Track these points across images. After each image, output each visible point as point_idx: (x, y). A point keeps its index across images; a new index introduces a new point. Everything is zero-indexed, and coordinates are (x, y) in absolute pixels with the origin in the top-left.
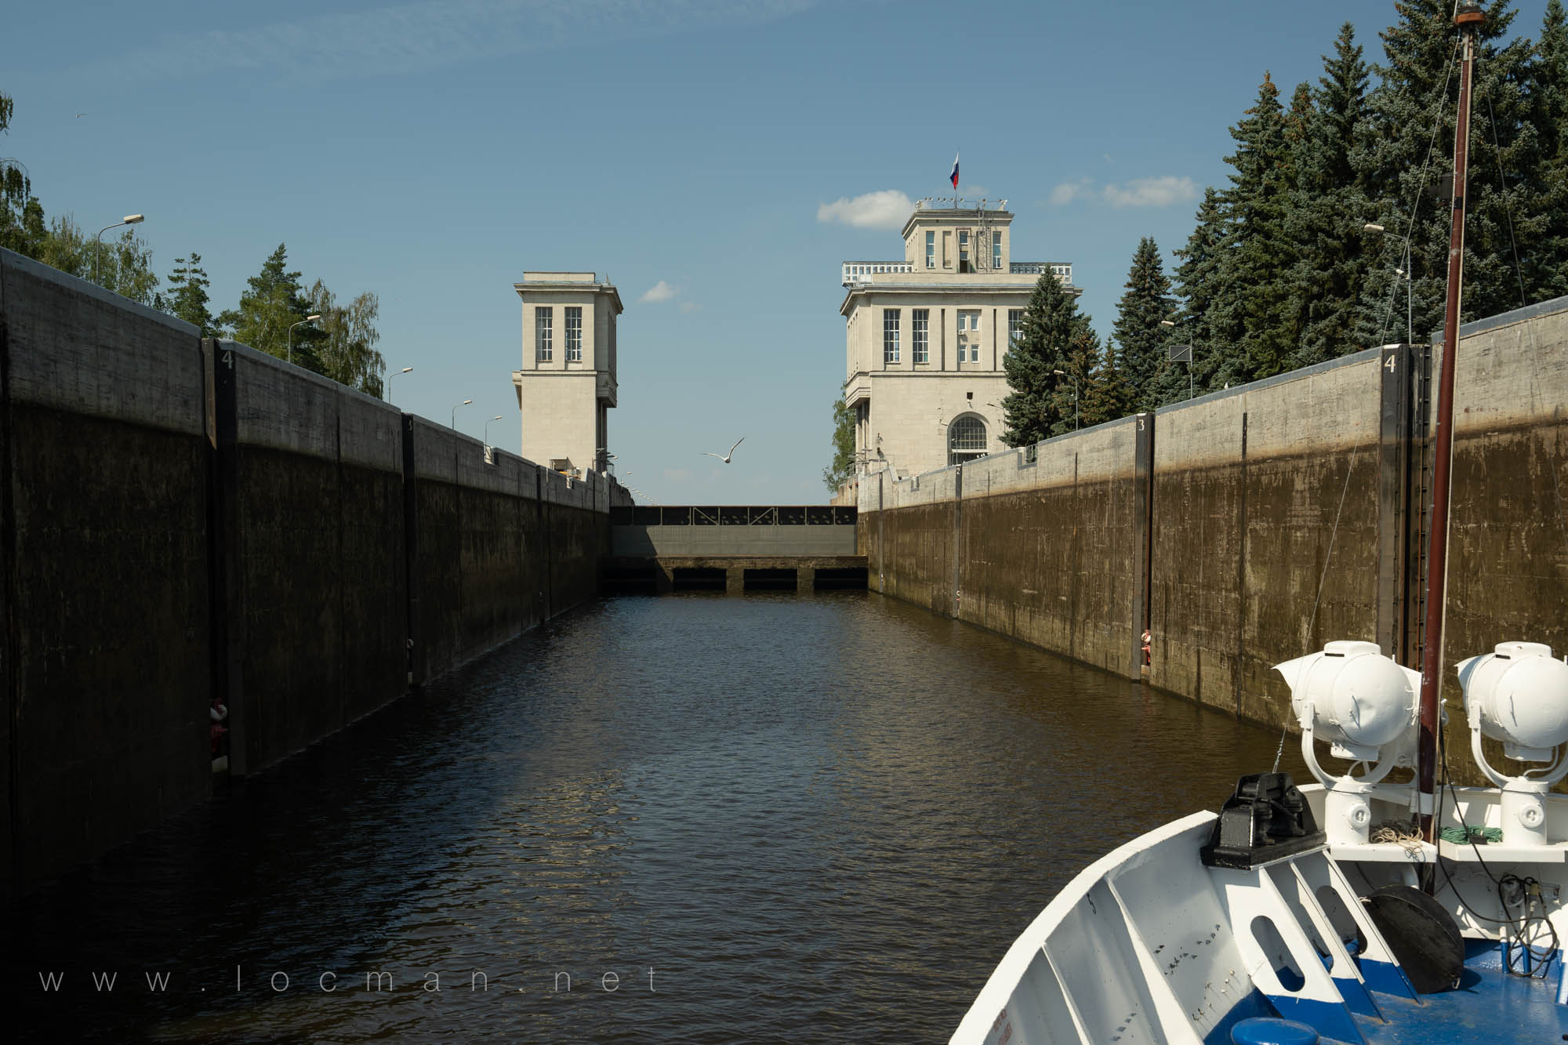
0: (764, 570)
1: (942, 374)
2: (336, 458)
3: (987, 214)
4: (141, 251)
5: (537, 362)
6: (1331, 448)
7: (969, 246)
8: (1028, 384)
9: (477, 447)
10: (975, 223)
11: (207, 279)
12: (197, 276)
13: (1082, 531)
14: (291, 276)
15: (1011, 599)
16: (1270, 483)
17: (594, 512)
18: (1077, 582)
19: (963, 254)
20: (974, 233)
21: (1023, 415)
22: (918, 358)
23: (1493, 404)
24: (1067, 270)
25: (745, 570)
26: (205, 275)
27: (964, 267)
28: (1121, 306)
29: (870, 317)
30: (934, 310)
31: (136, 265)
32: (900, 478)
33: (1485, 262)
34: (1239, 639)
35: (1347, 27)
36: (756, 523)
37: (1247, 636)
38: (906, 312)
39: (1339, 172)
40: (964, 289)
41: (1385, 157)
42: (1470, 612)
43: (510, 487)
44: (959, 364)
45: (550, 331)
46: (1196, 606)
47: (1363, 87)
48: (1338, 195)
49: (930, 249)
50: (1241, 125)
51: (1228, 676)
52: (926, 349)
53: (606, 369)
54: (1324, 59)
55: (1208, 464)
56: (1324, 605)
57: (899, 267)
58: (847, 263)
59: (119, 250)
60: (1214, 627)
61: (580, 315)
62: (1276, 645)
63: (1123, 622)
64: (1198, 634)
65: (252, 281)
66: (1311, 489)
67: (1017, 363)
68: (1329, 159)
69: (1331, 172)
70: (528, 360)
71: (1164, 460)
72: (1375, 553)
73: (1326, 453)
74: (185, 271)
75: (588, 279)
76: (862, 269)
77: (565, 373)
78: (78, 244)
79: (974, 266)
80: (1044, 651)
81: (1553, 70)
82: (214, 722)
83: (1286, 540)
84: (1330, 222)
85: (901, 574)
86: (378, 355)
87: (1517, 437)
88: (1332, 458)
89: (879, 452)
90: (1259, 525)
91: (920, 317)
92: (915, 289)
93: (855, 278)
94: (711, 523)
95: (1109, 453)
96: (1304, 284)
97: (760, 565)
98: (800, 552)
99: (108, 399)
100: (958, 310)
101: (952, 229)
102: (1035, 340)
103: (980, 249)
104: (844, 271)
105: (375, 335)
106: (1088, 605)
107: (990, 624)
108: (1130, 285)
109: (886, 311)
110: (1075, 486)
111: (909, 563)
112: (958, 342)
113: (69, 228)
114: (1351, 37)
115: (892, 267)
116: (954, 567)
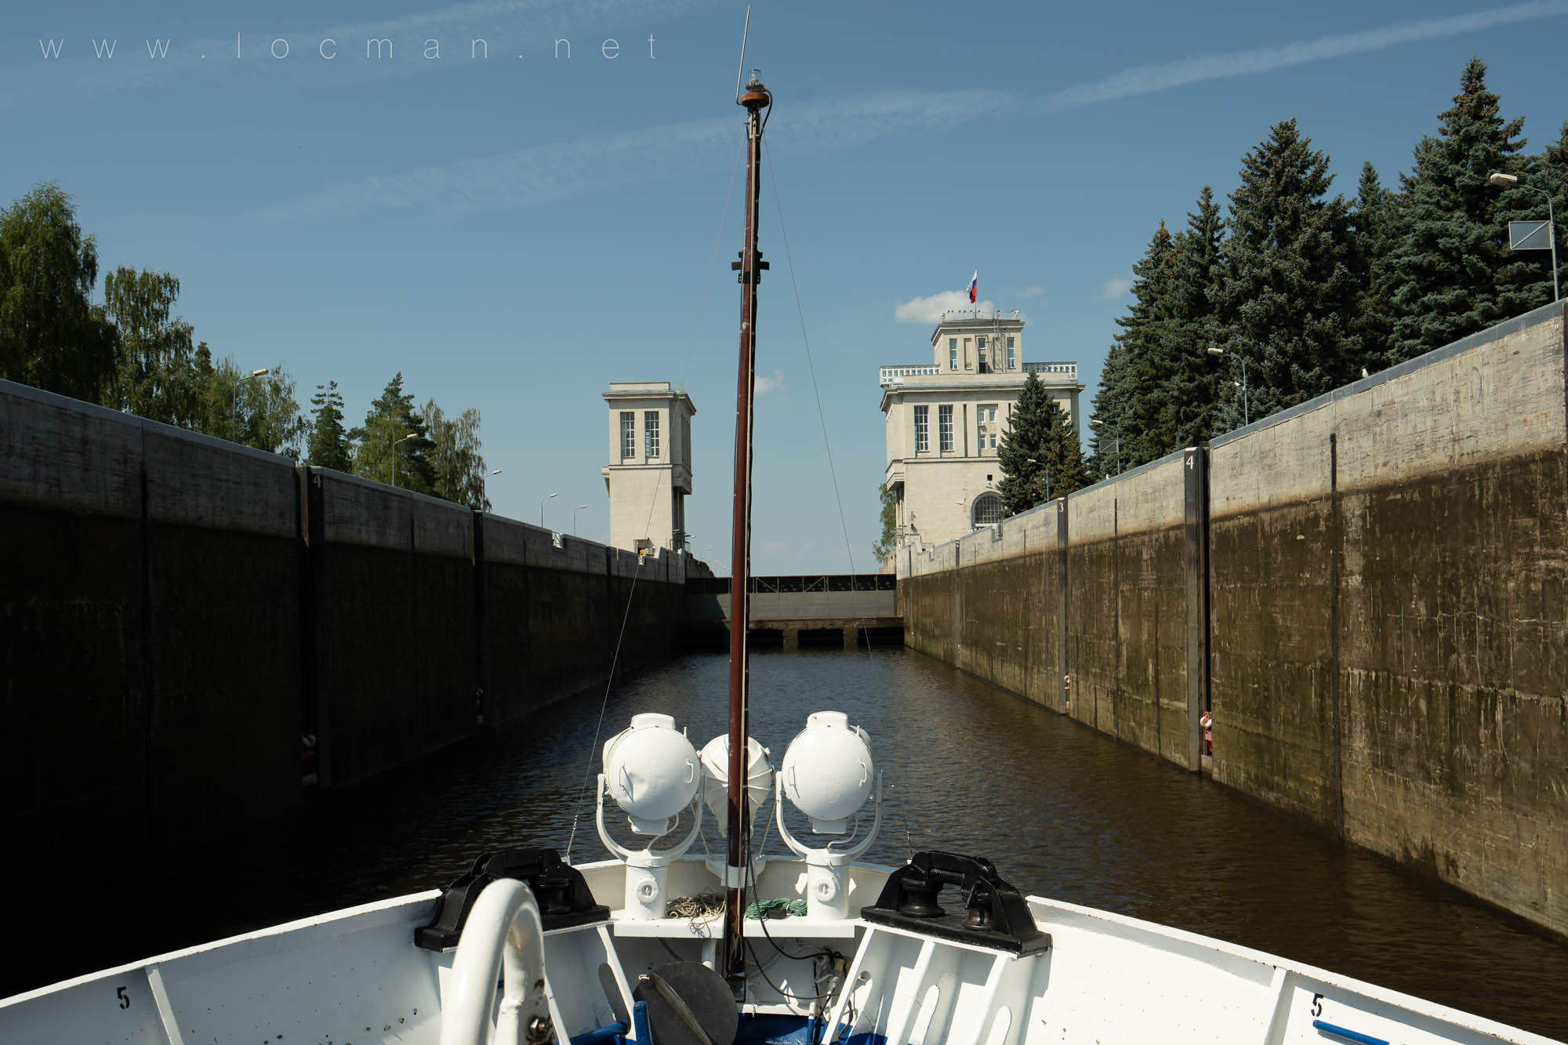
0: (814, 631)
1: (966, 460)
2: (410, 549)
3: (1001, 322)
4: (287, 382)
5: (622, 458)
6: (1160, 526)
7: (987, 350)
8: (1017, 470)
9: (546, 535)
10: (991, 331)
11: (342, 401)
12: (334, 399)
13: (1029, 593)
14: (406, 398)
15: (989, 650)
16: (1130, 554)
17: (668, 585)
18: (1027, 635)
19: (982, 357)
20: (991, 339)
21: (1014, 496)
22: (944, 447)
23: (1240, 495)
24: (1073, 368)
25: (799, 631)
26: (341, 398)
27: (983, 368)
28: (1095, 402)
29: (903, 412)
30: (958, 406)
31: (283, 394)
32: (924, 550)
33: (1311, 374)
34: (1117, 678)
35: (1207, 190)
36: (810, 591)
37: (1121, 676)
38: (934, 408)
39: (1198, 306)
40: (983, 387)
41: (1232, 293)
42: (1233, 651)
43: (578, 565)
44: (979, 451)
45: (633, 432)
46: (1093, 652)
47: (1220, 236)
48: (1200, 322)
49: (953, 354)
50: (1141, 264)
51: (1111, 708)
52: (951, 439)
53: (680, 462)
54: (1189, 215)
55: (1098, 539)
56: (1160, 649)
57: (928, 369)
58: (884, 367)
59: (269, 382)
60: (1103, 669)
61: (657, 418)
62: (1136, 681)
63: (1054, 666)
64: (1095, 674)
65: (376, 403)
66: (1151, 558)
67: (1008, 452)
68: (1191, 294)
69: (1194, 304)
70: (615, 457)
71: (1074, 537)
72: (1185, 607)
73: (1158, 531)
74: (325, 395)
75: (664, 388)
76: (896, 372)
77: (646, 467)
78: (237, 379)
79: (992, 367)
80: (1007, 691)
81: (1366, 220)
82: (305, 748)
83: (1140, 598)
84: (1194, 344)
85: (925, 632)
86: (480, 458)
87: (1252, 519)
88: (1162, 535)
89: (913, 527)
90: (1124, 587)
91: (945, 412)
92: (940, 388)
93: (890, 380)
94: (771, 591)
95: (1043, 529)
96: (1176, 393)
97: (811, 626)
98: (848, 615)
99: (221, 516)
100: (978, 405)
101: (972, 336)
102: (1022, 433)
103: (997, 352)
104: (881, 374)
105: (478, 443)
106: (1034, 654)
107: (978, 672)
108: (1102, 385)
109: (916, 407)
110: (1024, 557)
111: (929, 621)
112: (979, 432)
113: (230, 366)
114: (1210, 197)
115: (922, 369)
116: (958, 625)
